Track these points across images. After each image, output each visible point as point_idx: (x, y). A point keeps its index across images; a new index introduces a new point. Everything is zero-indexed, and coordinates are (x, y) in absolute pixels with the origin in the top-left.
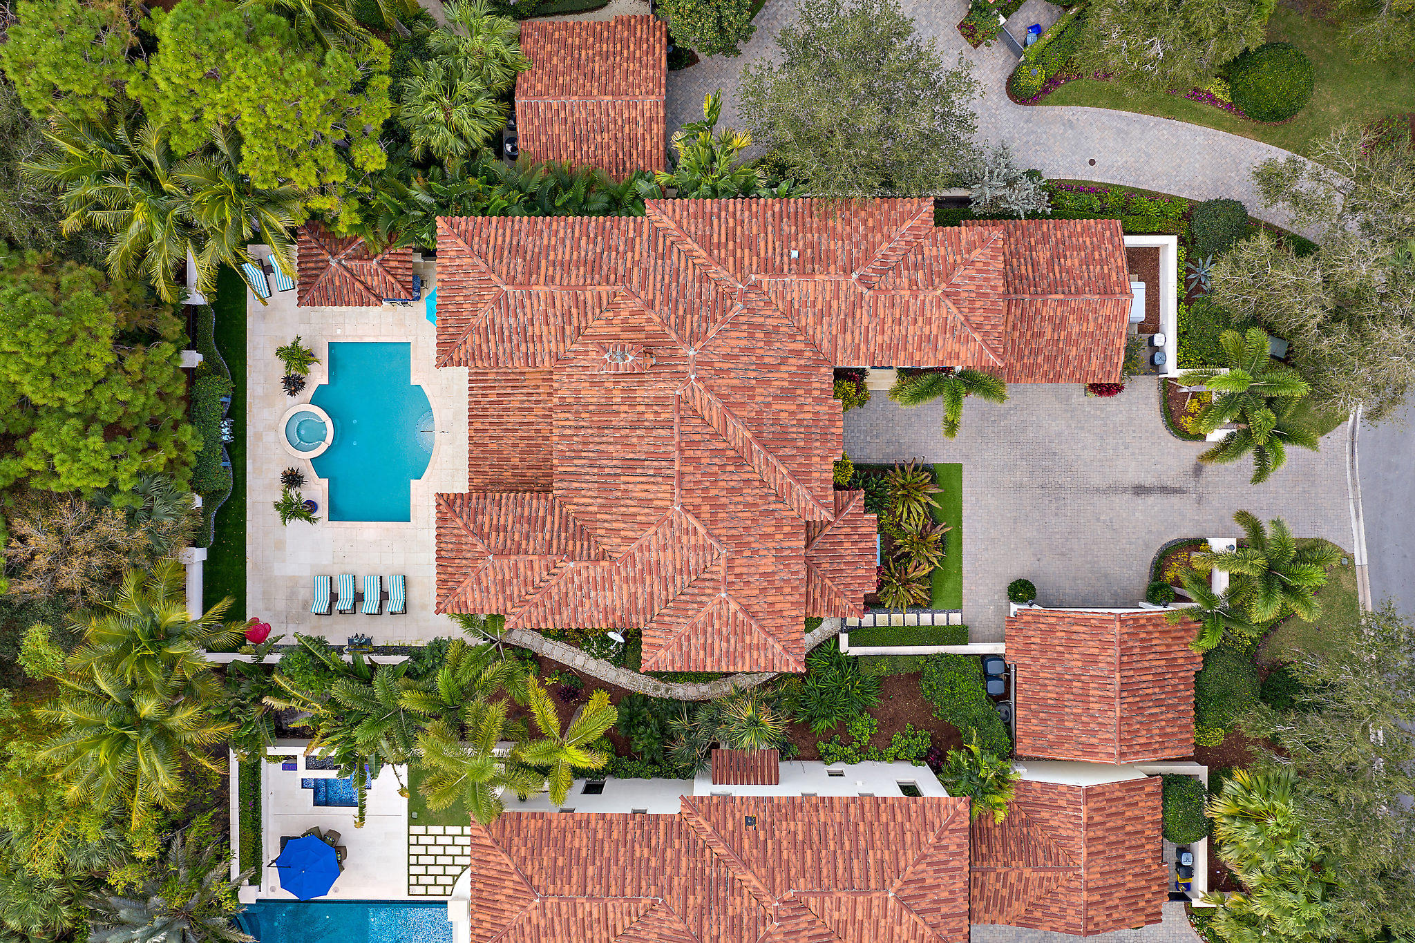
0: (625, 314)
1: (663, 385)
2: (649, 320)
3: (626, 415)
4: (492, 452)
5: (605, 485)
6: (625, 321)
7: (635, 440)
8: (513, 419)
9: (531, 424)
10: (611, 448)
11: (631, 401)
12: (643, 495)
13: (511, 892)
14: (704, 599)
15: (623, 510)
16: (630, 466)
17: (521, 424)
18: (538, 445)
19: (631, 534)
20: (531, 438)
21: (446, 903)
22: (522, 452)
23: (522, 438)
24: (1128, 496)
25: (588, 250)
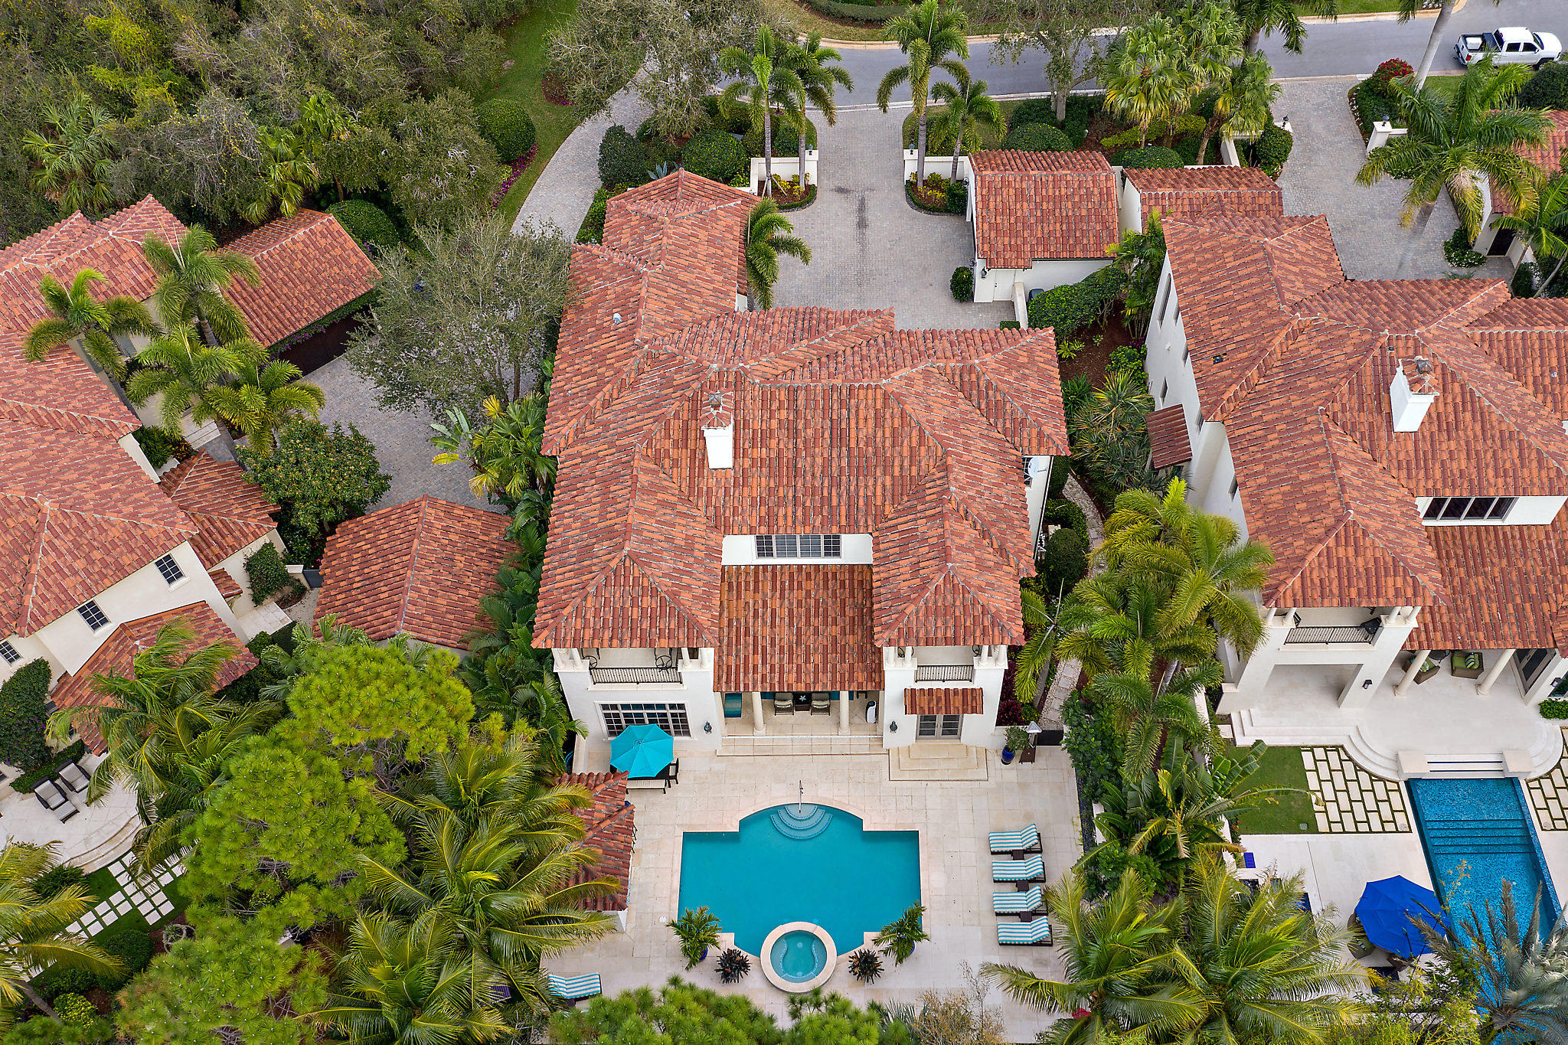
0: (668, 444)
1: (749, 401)
2: (676, 416)
3: (780, 442)
4: (825, 662)
5: (862, 469)
6: (676, 444)
7: (810, 432)
8: (785, 635)
9: (791, 611)
10: (819, 460)
11: (767, 435)
12: (871, 423)
13: (1351, 550)
15: (888, 444)
16: (839, 437)
17: (791, 624)
18: (817, 601)
19: (915, 433)
20: (808, 611)
21: (1407, 783)
22: (825, 623)
23: (808, 623)
24: (868, 232)
25: (593, 490)
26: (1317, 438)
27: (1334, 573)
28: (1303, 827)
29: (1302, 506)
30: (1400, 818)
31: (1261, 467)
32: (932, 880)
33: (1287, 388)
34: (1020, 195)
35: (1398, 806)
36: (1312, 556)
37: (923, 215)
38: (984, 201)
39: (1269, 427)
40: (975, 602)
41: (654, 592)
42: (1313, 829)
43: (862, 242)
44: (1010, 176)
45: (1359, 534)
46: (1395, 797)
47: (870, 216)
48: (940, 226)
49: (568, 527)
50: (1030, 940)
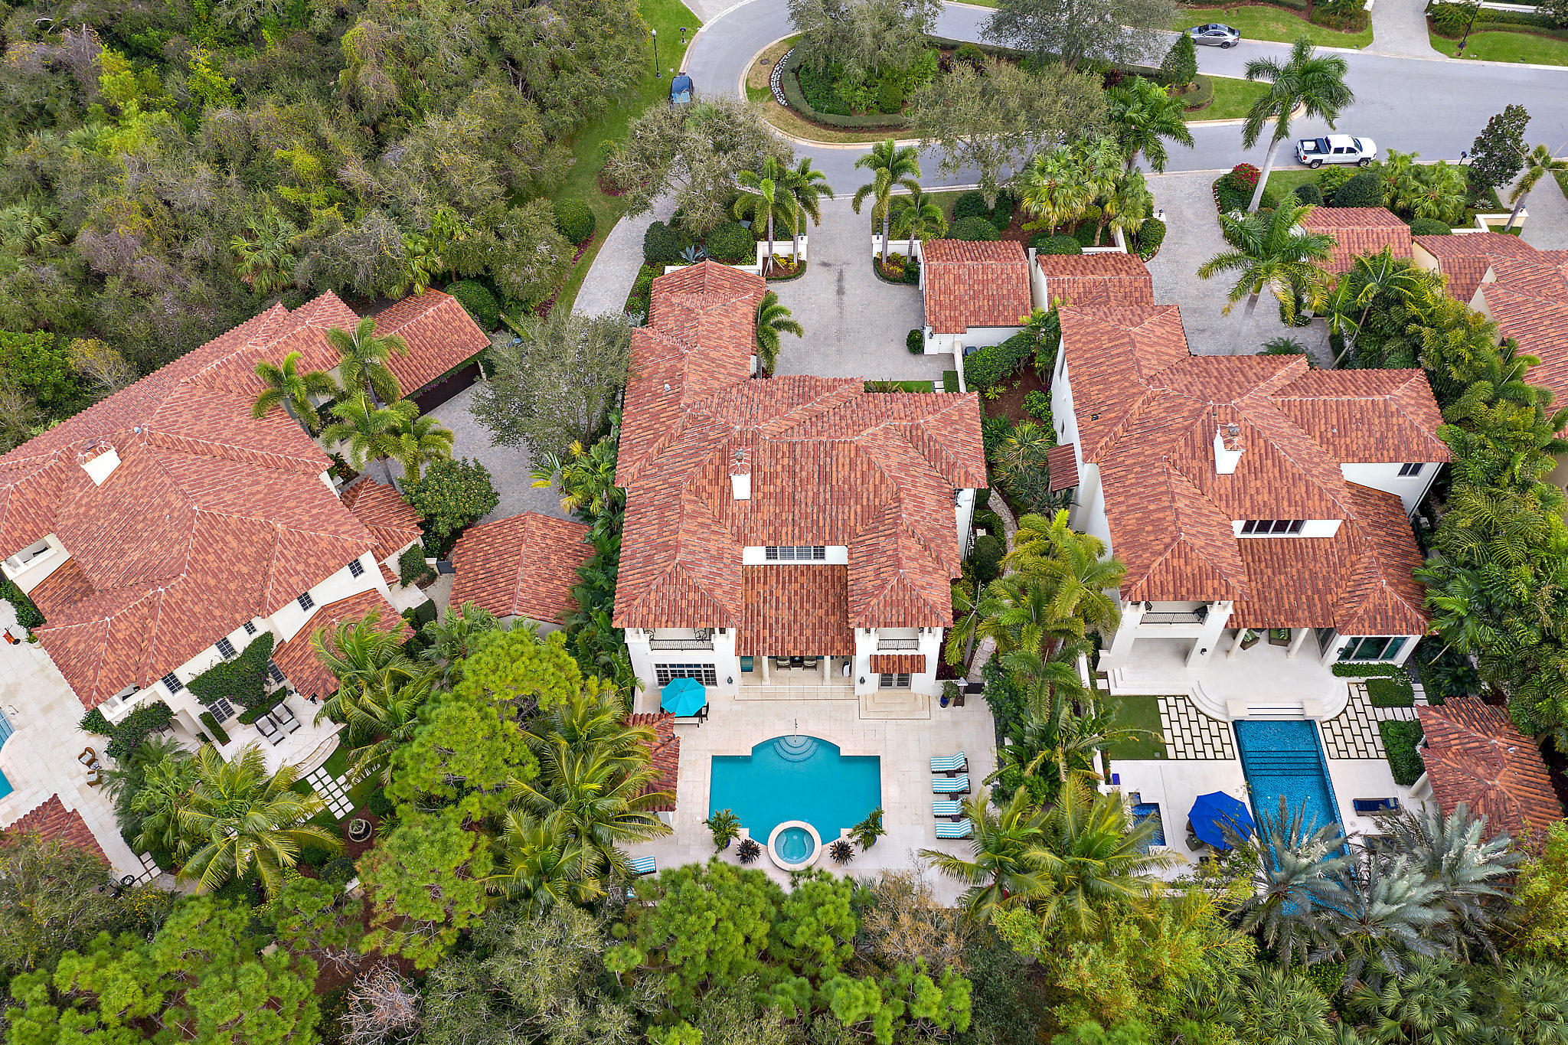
0: (705, 482)
1: (761, 452)
2: (711, 462)
3: (783, 481)
4: (814, 635)
5: (840, 500)
6: (710, 483)
7: (804, 474)
8: (786, 616)
9: (790, 598)
10: (810, 494)
11: (774, 476)
12: (847, 468)
13: (1182, 561)
14: (926, 437)
15: (859, 482)
16: (824, 477)
17: (790, 608)
18: (808, 591)
19: (878, 475)
20: (802, 598)
21: (1234, 723)
22: (814, 607)
23: (802, 607)
24: (845, 298)
25: (652, 515)
26: (1161, 479)
27: (1170, 578)
28: (1157, 755)
29: (1150, 528)
30: (1227, 749)
31: (1122, 499)
32: (890, 792)
33: (1142, 441)
34: (958, 279)
35: (1226, 740)
36: (1156, 565)
37: (886, 284)
38: (932, 283)
39: (1129, 469)
40: (919, 597)
41: (697, 589)
42: (1164, 756)
43: (840, 306)
44: (950, 265)
45: (1188, 549)
46: (1224, 733)
47: (846, 285)
48: (899, 294)
49: (635, 541)
50: (959, 835)
